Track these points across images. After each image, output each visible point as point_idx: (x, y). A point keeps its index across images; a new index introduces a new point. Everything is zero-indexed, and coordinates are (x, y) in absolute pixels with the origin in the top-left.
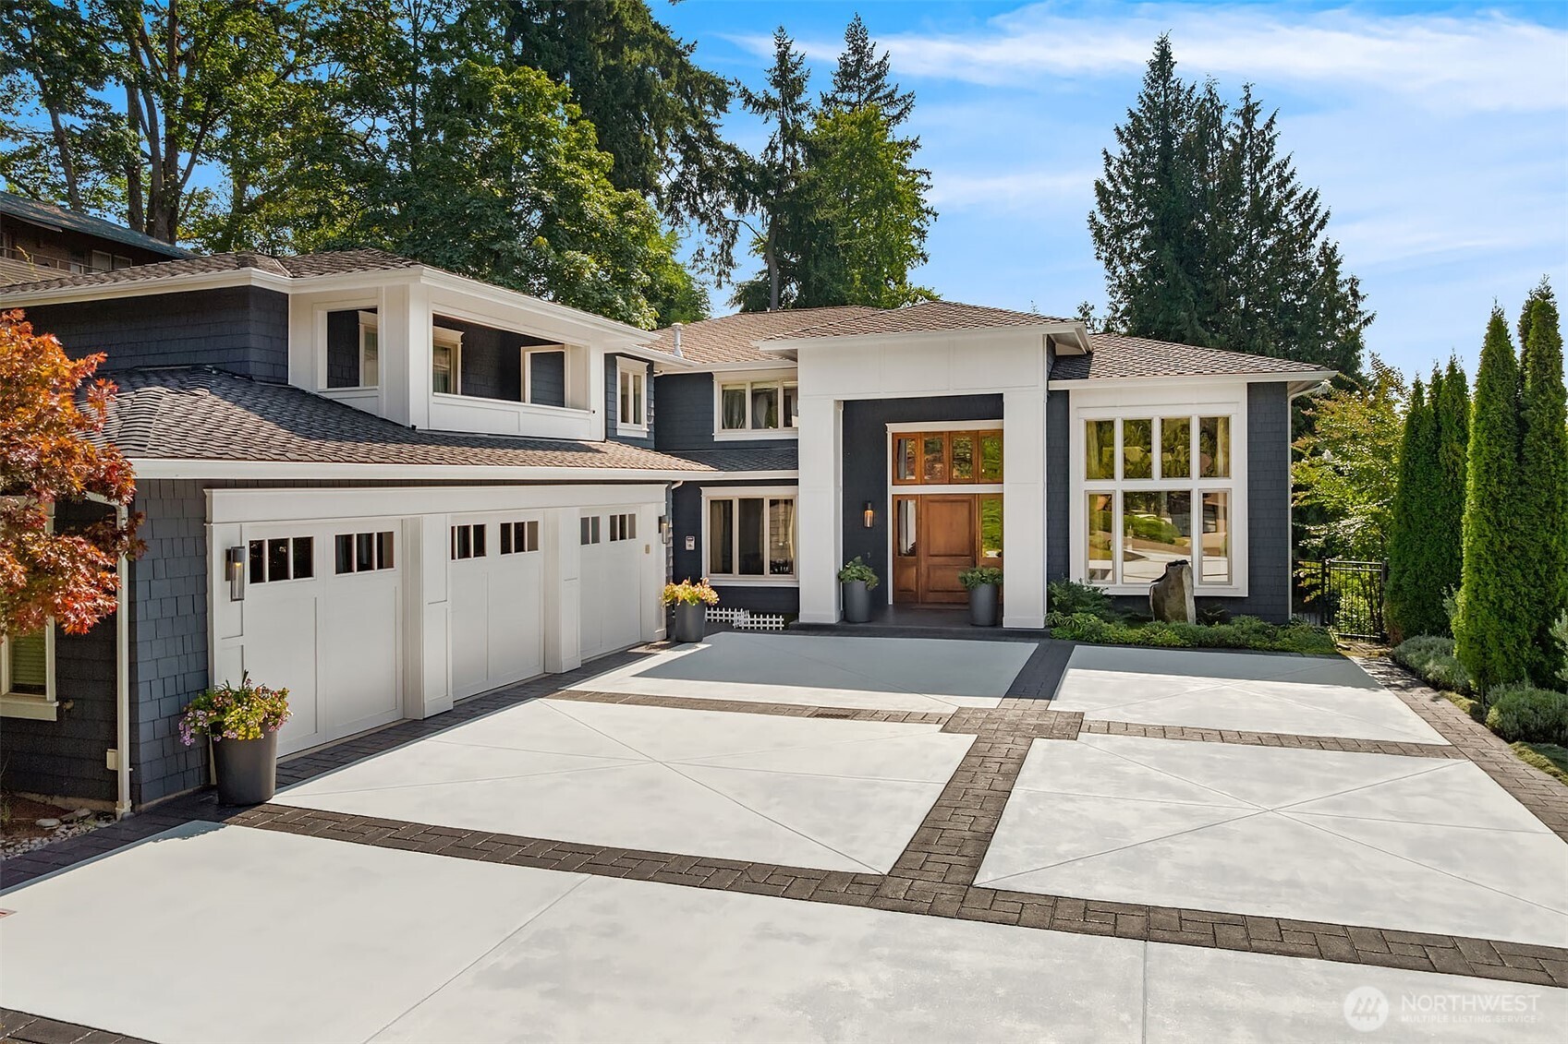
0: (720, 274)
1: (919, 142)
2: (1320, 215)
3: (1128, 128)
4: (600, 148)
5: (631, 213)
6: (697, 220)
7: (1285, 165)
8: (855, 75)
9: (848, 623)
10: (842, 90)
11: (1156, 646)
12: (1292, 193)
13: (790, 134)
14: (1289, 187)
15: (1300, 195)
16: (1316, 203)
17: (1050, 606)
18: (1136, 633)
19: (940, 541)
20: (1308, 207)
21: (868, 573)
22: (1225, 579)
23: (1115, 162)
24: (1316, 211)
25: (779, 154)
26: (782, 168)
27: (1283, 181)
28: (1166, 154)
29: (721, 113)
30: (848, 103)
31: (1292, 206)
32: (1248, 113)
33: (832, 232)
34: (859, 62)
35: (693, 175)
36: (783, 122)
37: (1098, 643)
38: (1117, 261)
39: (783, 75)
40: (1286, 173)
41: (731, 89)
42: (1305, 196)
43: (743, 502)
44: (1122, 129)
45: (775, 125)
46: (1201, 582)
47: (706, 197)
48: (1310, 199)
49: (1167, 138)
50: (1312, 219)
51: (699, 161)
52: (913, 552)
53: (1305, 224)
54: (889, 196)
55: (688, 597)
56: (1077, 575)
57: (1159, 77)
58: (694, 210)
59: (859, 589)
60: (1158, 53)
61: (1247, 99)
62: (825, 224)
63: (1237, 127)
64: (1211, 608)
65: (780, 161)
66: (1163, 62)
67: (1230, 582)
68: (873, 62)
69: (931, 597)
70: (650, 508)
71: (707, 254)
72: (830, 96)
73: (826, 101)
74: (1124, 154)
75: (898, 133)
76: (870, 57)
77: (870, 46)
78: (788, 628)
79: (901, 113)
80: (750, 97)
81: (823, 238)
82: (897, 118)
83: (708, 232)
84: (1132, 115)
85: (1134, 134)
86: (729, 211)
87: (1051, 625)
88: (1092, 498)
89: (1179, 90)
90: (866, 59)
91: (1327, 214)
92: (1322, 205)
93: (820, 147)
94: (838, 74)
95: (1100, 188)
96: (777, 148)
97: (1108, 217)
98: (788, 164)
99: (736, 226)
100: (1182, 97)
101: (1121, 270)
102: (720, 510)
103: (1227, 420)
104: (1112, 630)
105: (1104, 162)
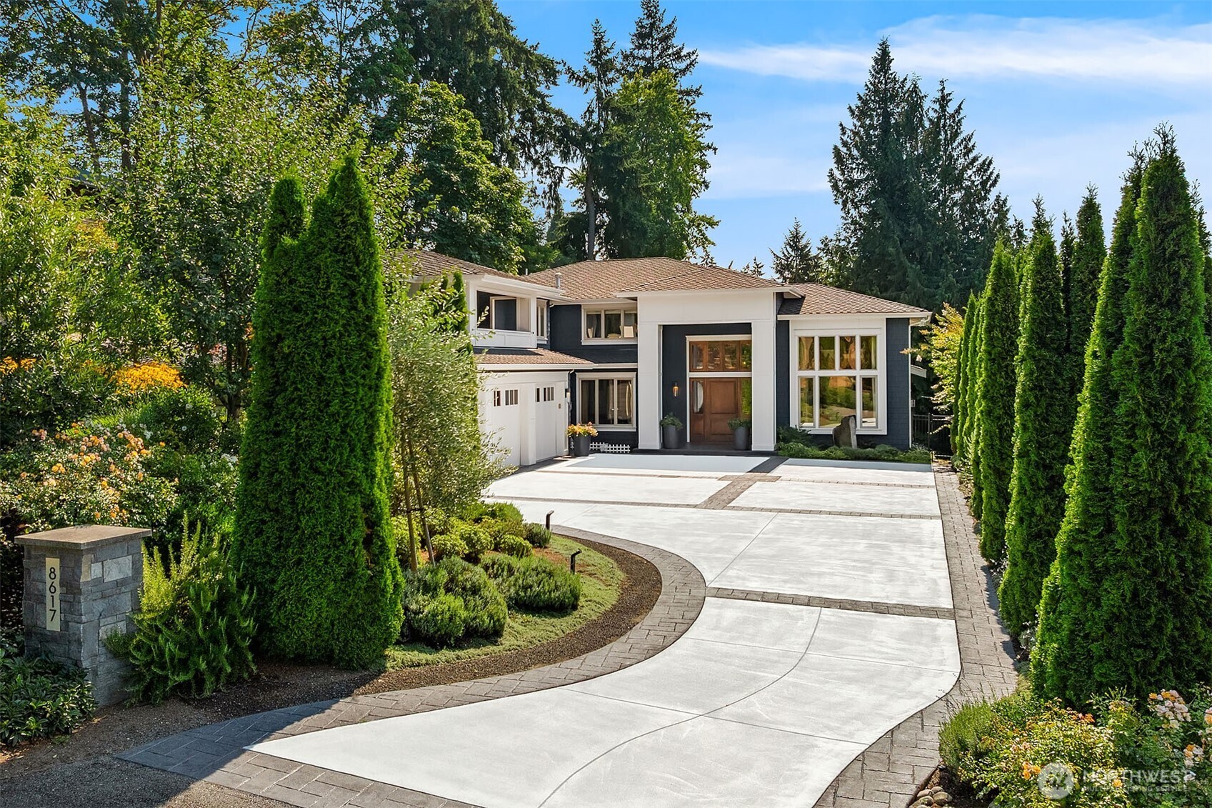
0: (549, 207)
1: (701, 91)
2: (993, 178)
3: (857, 107)
4: (484, 137)
5: (507, 185)
6: (530, 165)
7: (970, 140)
8: (649, 35)
9: (665, 449)
10: (639, 47)
11: (832, 459)
12: (975, 159)
13: (604, 103)
14: (971, 156)
15: (980, 161)
16: (992, 167)
17: (778, 439)
18: (822, 453)
19: (718, 403)
20: (986, 171)
21: (677, 421)
22: (874, 425)
23: (848, 132)
24: (992, 173)
25: (595, 116)
26: (597, 127)
27: (969, 151)
28: (885, 127)
29: (552, 86)
30: (644, 58)
31: (974, 169)
32: (943, 101)
33: (636, 178)
34: (652, 25)
35: (527, 130)
36: (599, 92)
37: (802, 457)
38: (849, 205)
39: (599, 57)
40: (970, 145)
41: (559, 67)
42: (984, 162)
43: (601, 381)
44: (854, 107)
45: (593, 94)
46: (861, 427)
47: (538, 147)
48: (987, 165)
49: (887, 115)
50: (989, 179)
51: (533, 120)
52: (702, 410)
53: (984, 183)
54: (679, 144)
55: (582, 432)
56: (794, 421)
57: (881, 70)
58: (529, 158)
59: (672, 431)
60: (879, 52)
61: (942, 90)
62: (632, 171)
63: (936, 111)
64: (865, 441)
65: (596, 121)
66: (883, 60)
67: (877, 427)
68: (663, 25)
69: (714, 437)
70: (561, 384)
71: (539, 192)
72: (628, 53)
73: (626, 57)
74: (855, 125)
75: (685, 83)
76: (661, 21)
77: (661, 12)
78: (631, 452)
79: (687, 68)
80: (573, 74)
81: (629, 182)
82: (683, 72)
83: (539, 174)
84: (860, 98)
85: (862, 113)
86: (556, 160)
87: (778, 449)
88: (801, 379)
89: (894, 80)
90: (657, 23)
91: (998, 176)
92: (996, 168)
93: (627, 113)
94: (635, 35)
95: (836, 151)
96: (593, 111)
97: (843, 174)
98: (602, 124)
99: (562, 171)
100: (897, 86)
101: (852, 211)
102: (586, 386)
103: (875, 337)
104: (810, 450)
105: (840, 132)
